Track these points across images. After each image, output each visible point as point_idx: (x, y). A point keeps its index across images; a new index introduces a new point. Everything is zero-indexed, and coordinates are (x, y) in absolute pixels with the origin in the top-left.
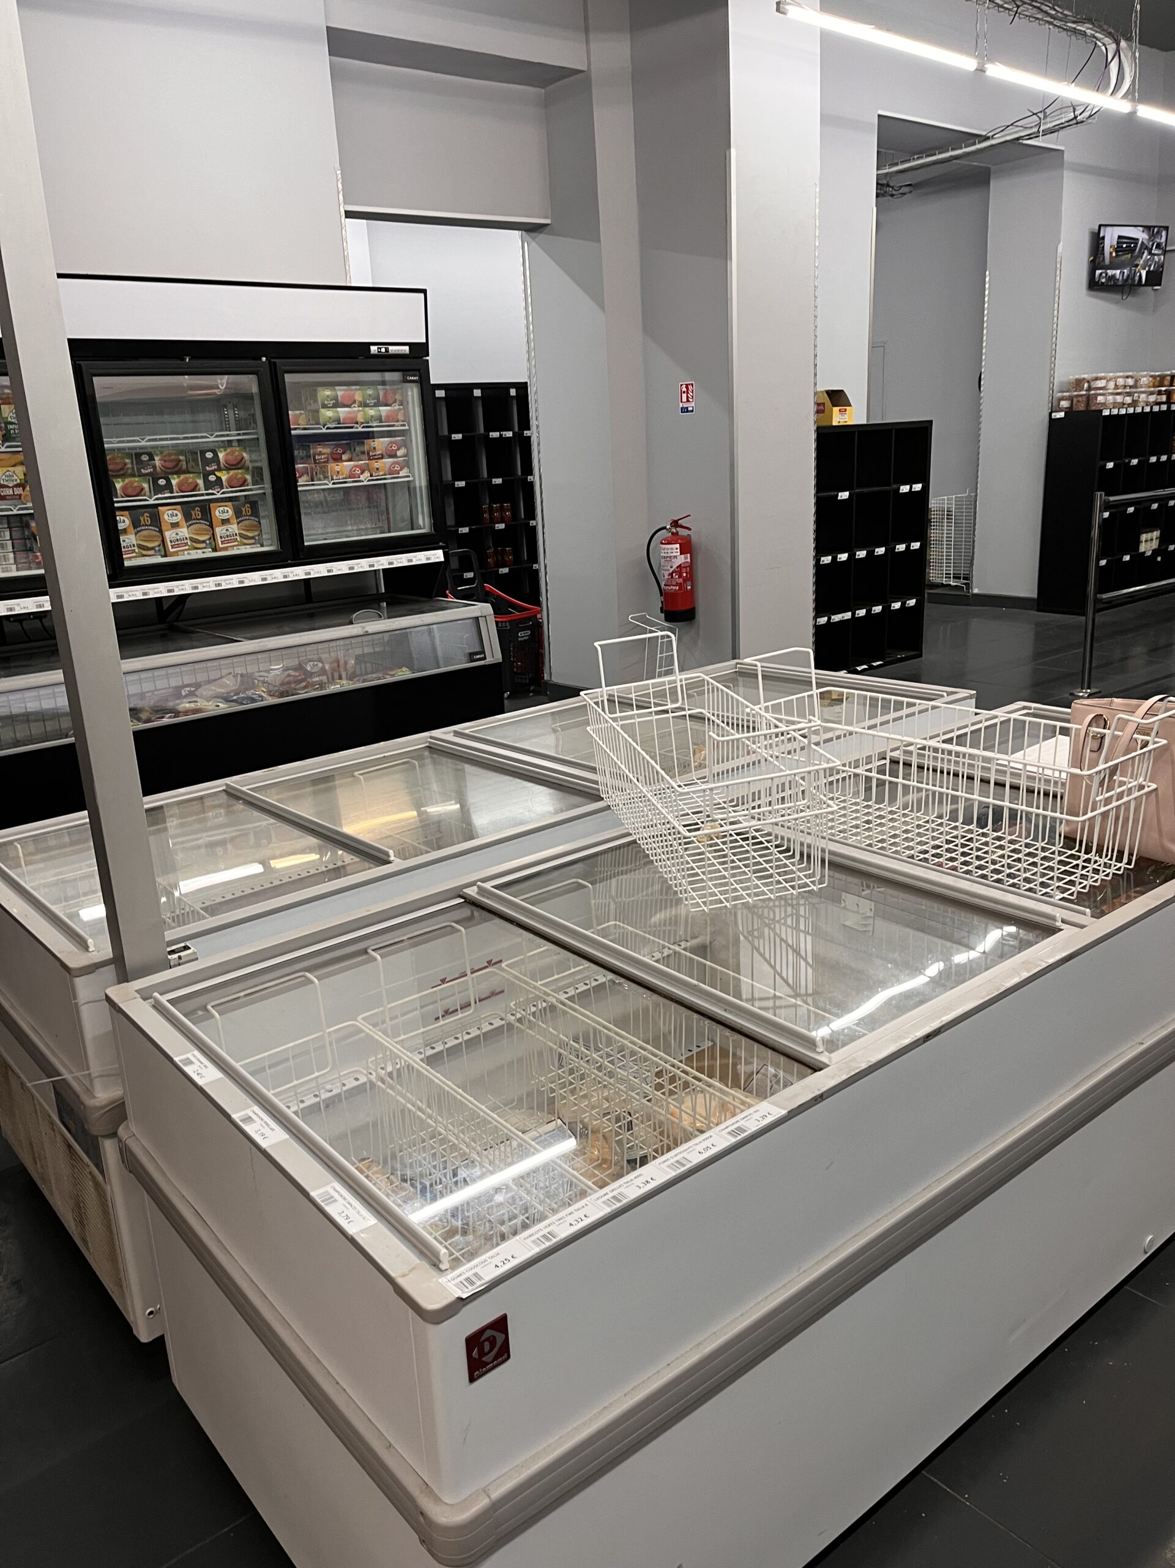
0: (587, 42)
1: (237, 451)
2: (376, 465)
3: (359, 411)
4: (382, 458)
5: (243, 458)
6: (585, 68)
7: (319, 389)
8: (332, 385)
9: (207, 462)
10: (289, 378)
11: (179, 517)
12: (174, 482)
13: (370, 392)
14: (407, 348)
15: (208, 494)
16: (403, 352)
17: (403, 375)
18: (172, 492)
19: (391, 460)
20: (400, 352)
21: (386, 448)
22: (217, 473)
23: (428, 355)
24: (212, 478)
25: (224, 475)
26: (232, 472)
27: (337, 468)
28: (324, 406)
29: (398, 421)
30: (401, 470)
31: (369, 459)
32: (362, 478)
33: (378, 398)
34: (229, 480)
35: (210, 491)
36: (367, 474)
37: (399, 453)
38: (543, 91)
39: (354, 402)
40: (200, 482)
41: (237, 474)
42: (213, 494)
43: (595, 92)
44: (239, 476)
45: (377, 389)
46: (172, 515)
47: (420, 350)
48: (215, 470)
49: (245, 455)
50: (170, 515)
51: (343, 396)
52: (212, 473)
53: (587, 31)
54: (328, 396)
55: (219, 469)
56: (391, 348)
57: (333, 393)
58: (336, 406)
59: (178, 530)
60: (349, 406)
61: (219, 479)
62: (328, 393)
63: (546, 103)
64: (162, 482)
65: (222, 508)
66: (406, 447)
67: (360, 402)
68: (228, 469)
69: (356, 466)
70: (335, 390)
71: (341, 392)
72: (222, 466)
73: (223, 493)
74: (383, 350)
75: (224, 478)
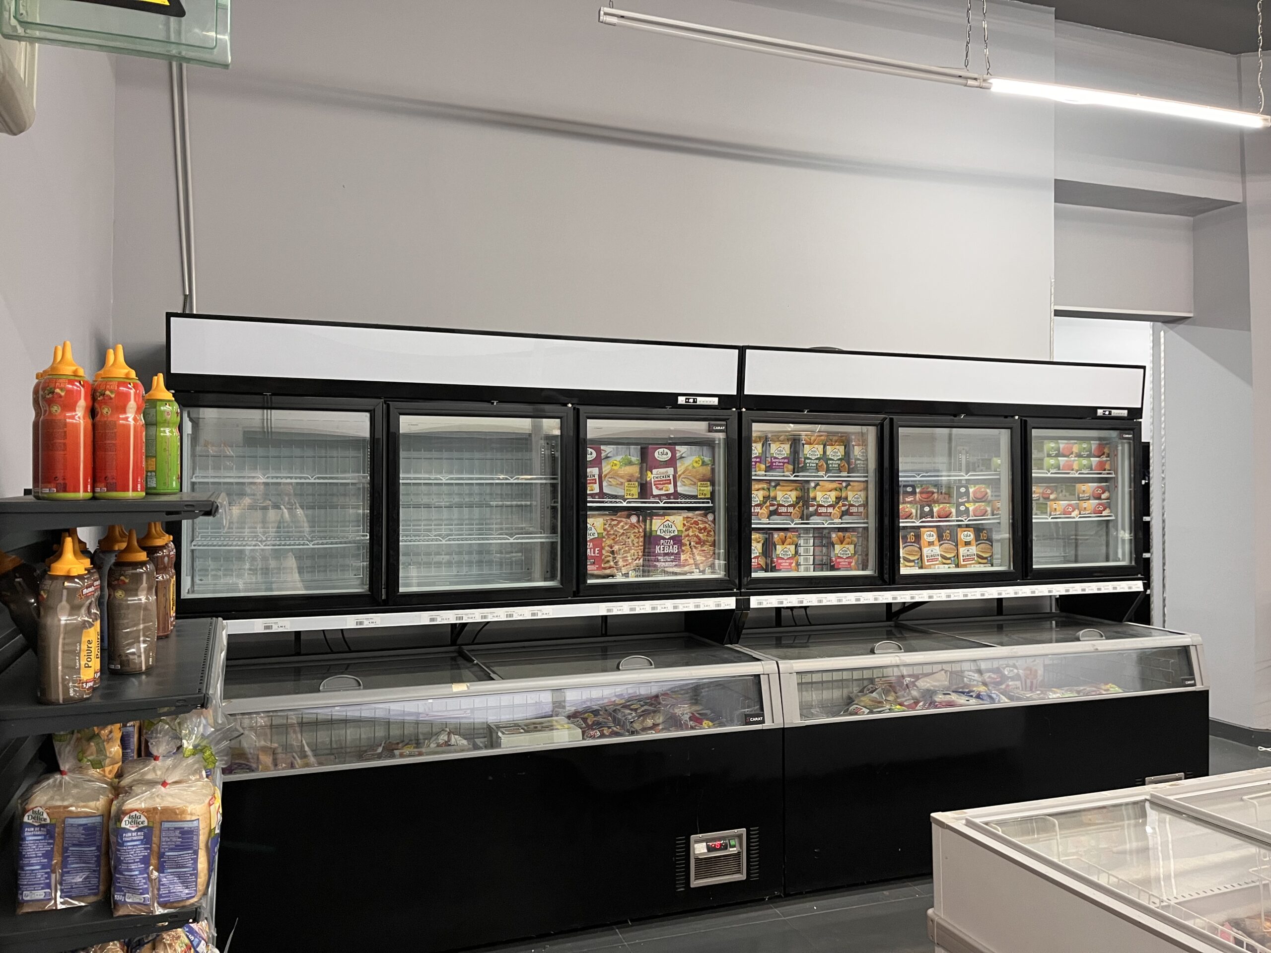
0: (1244, 182)
1: (983, 488)
2: (1085, 505)
3: (1075, 460)
4: (1089, 500)
5: (987, 493)
6: (1240, 201)
7: (1046, 441)
8: (1056, 439)
9: (960, 495)
10: (1035, 432)
11: (934, 538)
12: (935, 510)
13: (1085, 446)
14: (1126, 412)
15: (958, 521)
16: (1122, 415)
17: (1120, 433)
18: (932, 517)
19: (1097, 501)
20: (1120, 415)
21: (1093, 491)
22: (966, 504)
23: (1141, 418)
24: (962, 508)
25: (971, 507)
26: (977, 504)
27: (1054, 506)
28: (1049, 456)
29: (1105, 470)
30: (1104, 510)
31: (1079, 500)
32: (1073, 514)
33: (1090, 451)
34: (975, 510)
35: (960, 518)
36: (1076, 512)
37: (1103, 496)
38: (1191, 219)
39: (1072, 453)
40: (954, 511)
41: (980, 506)
42: (962, 521)
43: (1249, 218)
44: (982, 508)
45: (1091, 444)
46: (930, 536)
47: (1136, 413)
48: (965, 502)
49: (988, 491)
50: (929, 536)
51: (1063, 449)
52: (963, 504)
53: (1243, 173)
54: (1053, 448)
55: (968, 502)
56: (1113, 411)
57: (1057, 445)
58: (1057, 456)
59: (932, 548)
60: (1067, 456)
61: (967, 509)
62: (1052, 445)
63: (1194, 228)
64: (927, 509)
65: (966, 533)
66: (1109, 492)
67: (1076, 453)
68: (975, 502)
69: (1069, 505)
70: (1058, 443)
71: (1062, 444)
72: (971, 499)
73: (969, 521)
74: (1107, 413)
75: (971, 509)
